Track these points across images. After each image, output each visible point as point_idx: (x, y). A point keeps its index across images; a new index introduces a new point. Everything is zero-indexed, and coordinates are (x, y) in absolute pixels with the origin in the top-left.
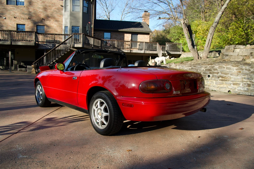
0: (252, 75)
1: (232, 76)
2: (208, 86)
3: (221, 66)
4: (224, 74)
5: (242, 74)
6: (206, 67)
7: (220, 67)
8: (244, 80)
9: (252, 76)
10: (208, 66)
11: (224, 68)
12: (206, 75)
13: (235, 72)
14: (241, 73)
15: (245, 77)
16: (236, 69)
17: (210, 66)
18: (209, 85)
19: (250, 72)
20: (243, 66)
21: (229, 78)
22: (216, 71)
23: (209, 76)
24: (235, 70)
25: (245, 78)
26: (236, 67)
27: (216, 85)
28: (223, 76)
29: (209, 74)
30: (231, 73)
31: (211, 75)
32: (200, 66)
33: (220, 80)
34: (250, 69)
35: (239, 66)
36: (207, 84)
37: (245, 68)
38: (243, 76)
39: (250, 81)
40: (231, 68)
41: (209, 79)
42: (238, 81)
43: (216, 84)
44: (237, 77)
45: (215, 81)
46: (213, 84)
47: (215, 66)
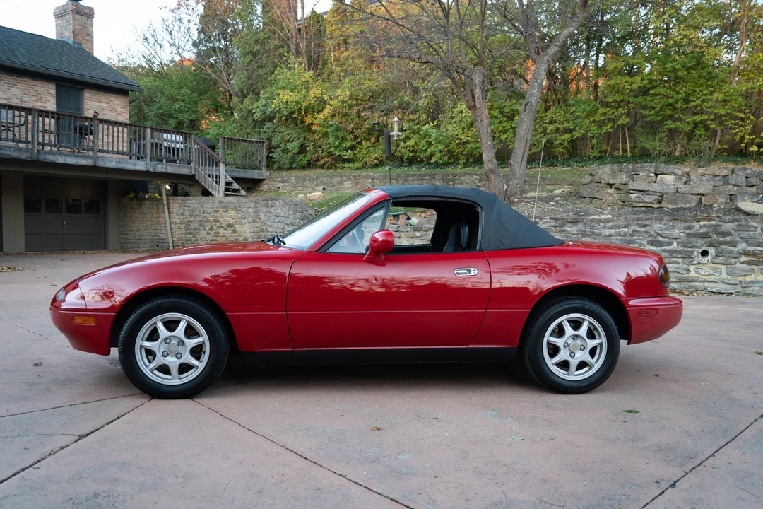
2: (700, 282)
3: (743, 223)
4: (759, 246)
6: (687, 228)
7: (742, 225)
10: (697, 225)
11: (755, 227)
12: (692, 252)
17: (702, 223)
18: (706, 277)
22: (728, 239)
23: (705, 253)
27: (729, 277)
28: (753, 251)
29: (704, 248)
31: (712, 251)
32: (665, 224)
33: (743, 263)
36: (697, 275)
41: (705, 262)
43: (730, 275)
45: (725, 266)
46: (720, 274)
47: (722, 223)
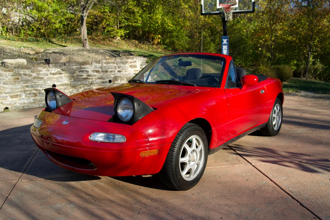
0: (36, 81)
1: (6, 86)
5: (22, 81)
8: (27, 89)
9: (37, 83)
13: (10, 80)
14: (19, 80)
15: (28, 84)
16: (12, 75)
19: (32, 77)
20: (19, 70)
21: (3, 89)
24: (9, 77)
25: (27, 86)
26: (10, 72)
30: (3, 82)
34: (32, 73)
35: (14, 71)
37: (24, 73)
38: (23, 83)
39: (34, 90)
40: (2, 74)
42: (18, 92)
44: (14, 86)
